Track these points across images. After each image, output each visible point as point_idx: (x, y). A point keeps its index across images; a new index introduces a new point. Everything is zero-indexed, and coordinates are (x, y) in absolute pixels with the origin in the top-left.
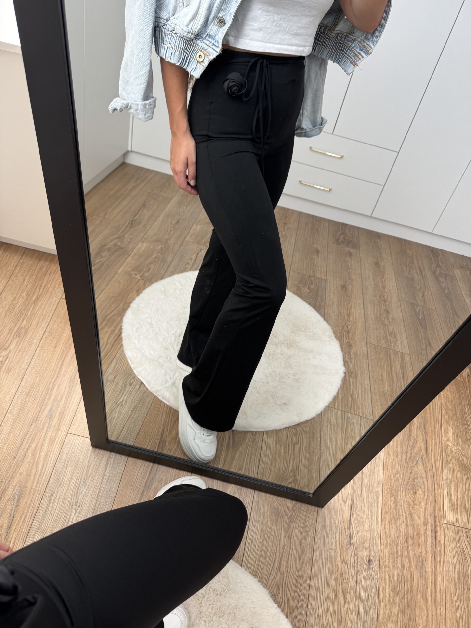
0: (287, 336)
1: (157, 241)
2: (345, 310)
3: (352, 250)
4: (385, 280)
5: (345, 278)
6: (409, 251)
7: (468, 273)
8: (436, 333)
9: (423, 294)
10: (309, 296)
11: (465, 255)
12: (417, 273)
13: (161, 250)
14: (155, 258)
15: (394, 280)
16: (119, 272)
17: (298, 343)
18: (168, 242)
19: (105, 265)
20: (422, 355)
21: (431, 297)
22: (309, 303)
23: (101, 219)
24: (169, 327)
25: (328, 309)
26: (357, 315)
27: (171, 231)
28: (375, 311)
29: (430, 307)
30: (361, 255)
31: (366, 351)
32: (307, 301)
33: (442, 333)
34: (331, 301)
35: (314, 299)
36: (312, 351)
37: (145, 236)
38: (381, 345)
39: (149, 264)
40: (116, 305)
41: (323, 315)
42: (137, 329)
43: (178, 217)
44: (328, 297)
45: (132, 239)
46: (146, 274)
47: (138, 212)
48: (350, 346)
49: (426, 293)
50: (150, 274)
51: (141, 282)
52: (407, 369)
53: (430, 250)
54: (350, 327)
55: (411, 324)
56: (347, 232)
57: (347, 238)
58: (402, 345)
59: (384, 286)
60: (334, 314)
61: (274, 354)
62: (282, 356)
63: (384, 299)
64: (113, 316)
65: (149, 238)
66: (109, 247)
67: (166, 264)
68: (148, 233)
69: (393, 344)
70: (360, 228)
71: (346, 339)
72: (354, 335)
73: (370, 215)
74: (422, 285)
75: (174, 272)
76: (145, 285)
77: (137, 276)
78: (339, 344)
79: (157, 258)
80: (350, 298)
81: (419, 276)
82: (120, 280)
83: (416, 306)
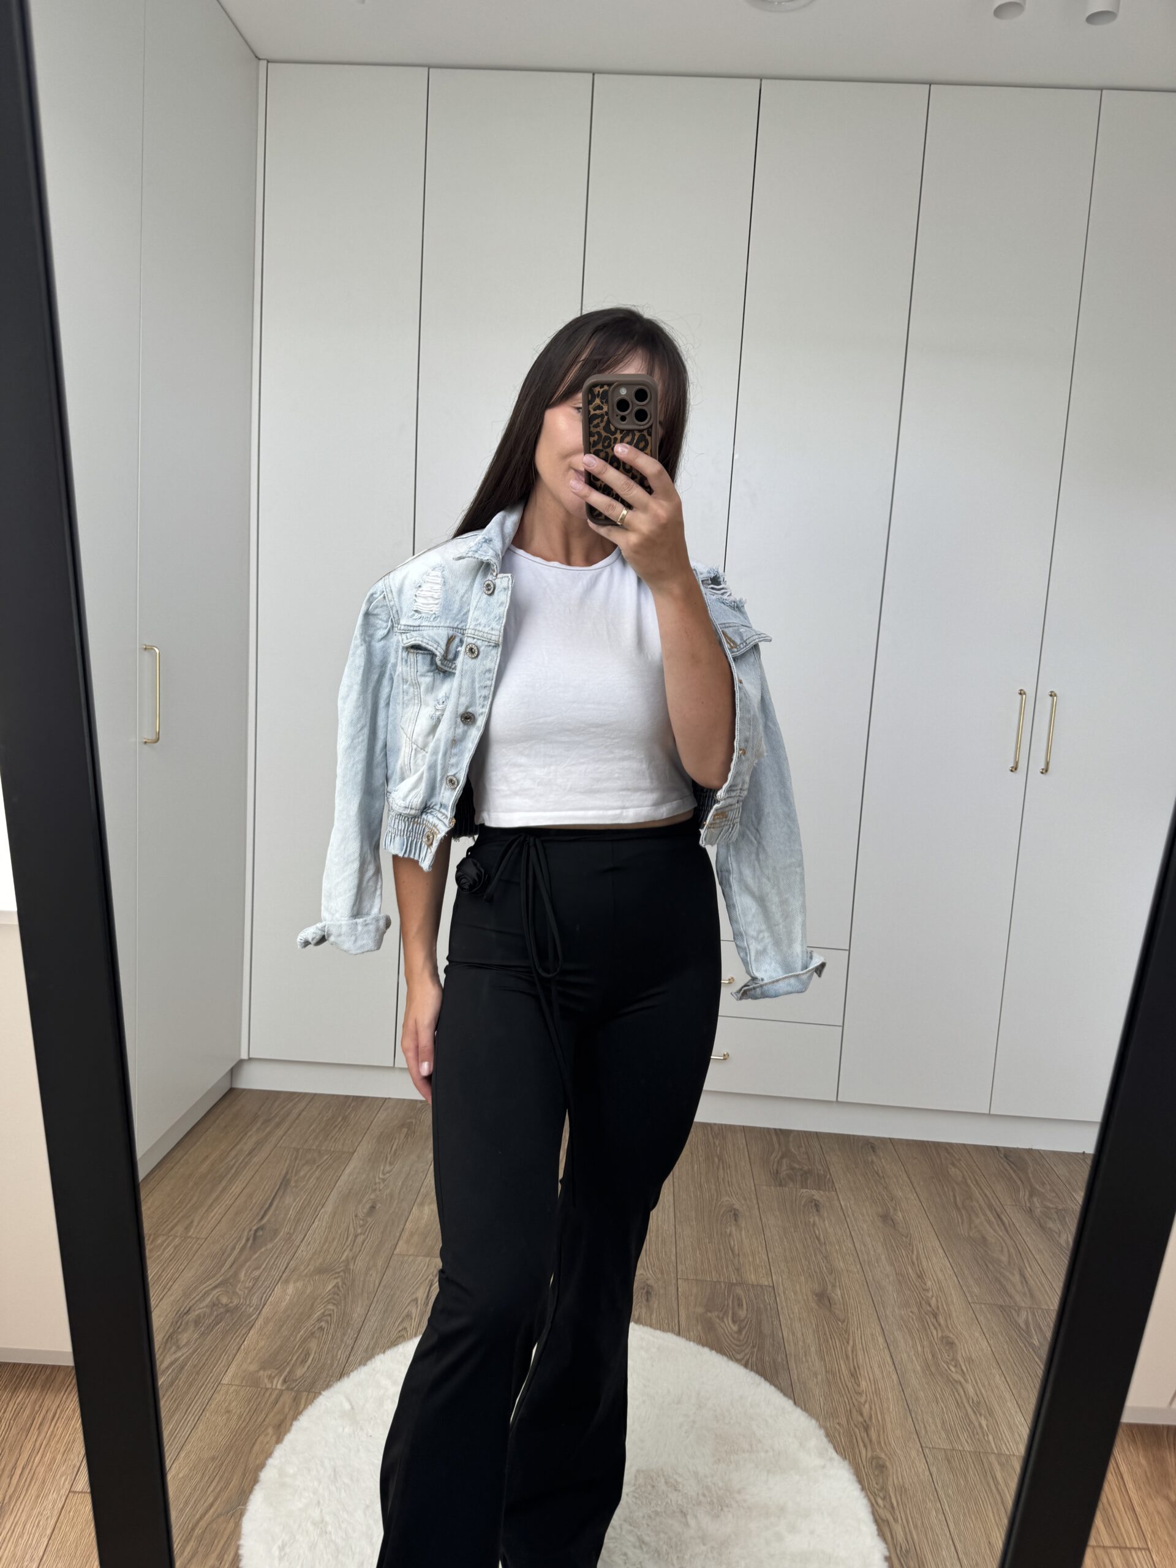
0: (706, 1476)
1: (320, 1271)
2: (842, 1363)
3: (816, 1195)
4: (918, 1258)
5: (817, 1270)
6: (953, 1171)
9: (1023, 1276)
10: (740, 1341)
12: (989, 1222)
13: (334, 1293)
14: (319, 1320)
15: (940, 1251)
16: (226, 1380)
17: (739, 1492)
18: (351, 1267)
19: (186, 1369)
21: (1044, 1280)
22: (743, 1362)
23: (177, 1241)
25: (797, 1368)
26: (876, 1370)
27: (356, 1236)
28: (919, 1348)
29: (1051, 1307)
30: (843, 1203)
31: (927, 1473)
32: (739, 1357)
34: (801, 1343)
35: (754, 1347)
36: (782, 1509)
37: (292, 1264)
38: (961, 1449)
39: (305, 1340)
40: (222, 1484)
41: (789, 1391)
42: (282, 1548)
43: (373, 1196)
44: (790, 1334)
45: (257, 1279)
46: (300, 1372)
47: (271, 1204)
48: (881, 1467)
49: (1028, 1272)
50: (308, 1368)
51: (287, 1398)
53: (1002, 1156)
54: (866, 1409)
55: (1019, 1367)
56: (793, 1150)
57: (797, 1166)
58: (1016, 1434)
59: (920, 1272)
60: (815, 1380)
61: (679, 1543)
62: (704, 1544)
63: (929, 1308)
64: (213, 1520)
65: (302, 1268)
66: (199, 1316)
67: (349, 1331)
68: (297, 1255)
69: (991, 1437)
70: (820, 1133)
71: (866, 1449)
72: (884, 1432)
73: (835, 1100)
74: (1012, 1250)
75: (373, 1348)
76: (298, 1405)
77: (275, 1383)
78: (852, 1471)
79: (325, 1318)
80: (846, 1323)
81: (997, 1228)
82: (230, 1404)
83: (1015, 1310)
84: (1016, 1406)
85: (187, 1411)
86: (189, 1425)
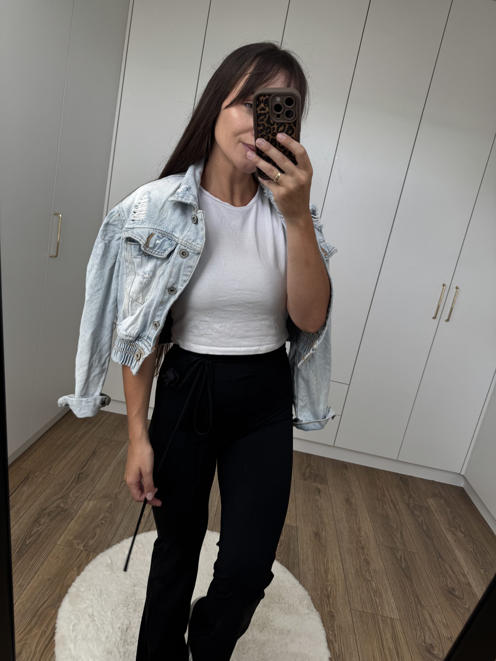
1: (105, 497)
2: (322, 566)
3: (320, 486)
4: (359, 521)
5: (316, 522)
6: (378, 482)
7: (442, 501)
8: (424, 585)
9: (401, 534)
10: (280, 550)
11: (436, 480)
12: (391, 508)
13: (110, 508)
14: (102, 519)
15: (369, 519)
16: (59, 543)
17: (272, 621)
18: (118, 496)
19: (43, 535)
20: (413, 618)
21: (410, 537)
22: (280, 561)
24: (114, 617)
25: (302, 566)
26: (336, 571)
28: (355, 563)
29: (412, 551)
30: (330, 491)
31: (351, 621)
33: (429, 584)
34: (305, 555)
35: (285, 554)
36: (289, 631)
37: (93, 492)
38: (367, 611)
39: (95, 528)
40: (51, 592)
41: (298, 576)
42: (74, 626)
44: (302, 551)
45: (77, 497)
46: (91, 542)
47: (87, 462)
48: (333, 616)
49: (404, 533)
50: (95, 541)
51: (84, 554)
52: (400, 642)
53: (399, 478)
54: (329, 589)
55: (395, 576)
56: (312, 464)
57: (313, 472)
58: (390, 607)
59: (359, 528)
60: (309, 572)
61: (244, 642)
62: (254, 644)
63: (361, 545)
64: (46, 609)
65: (97, 494)
66: (50, 511)
67: (114, 526)
68: (95, 488)
69: (380, 608)
70: (325, 457)
71: (327, 607)
72: (335, 600)
73: (333, 445)
74: (399, 522)
75: (124, 535)
76: (88, 558)
77: (80, 546)
78: (320, 617)
79: (104, 519)
80: (325, 548)
81: (394, 511)
82: (59, 554)
83: (396, 550)
84: (392, 594)
85: (40, 555)
86: (40, 562)
